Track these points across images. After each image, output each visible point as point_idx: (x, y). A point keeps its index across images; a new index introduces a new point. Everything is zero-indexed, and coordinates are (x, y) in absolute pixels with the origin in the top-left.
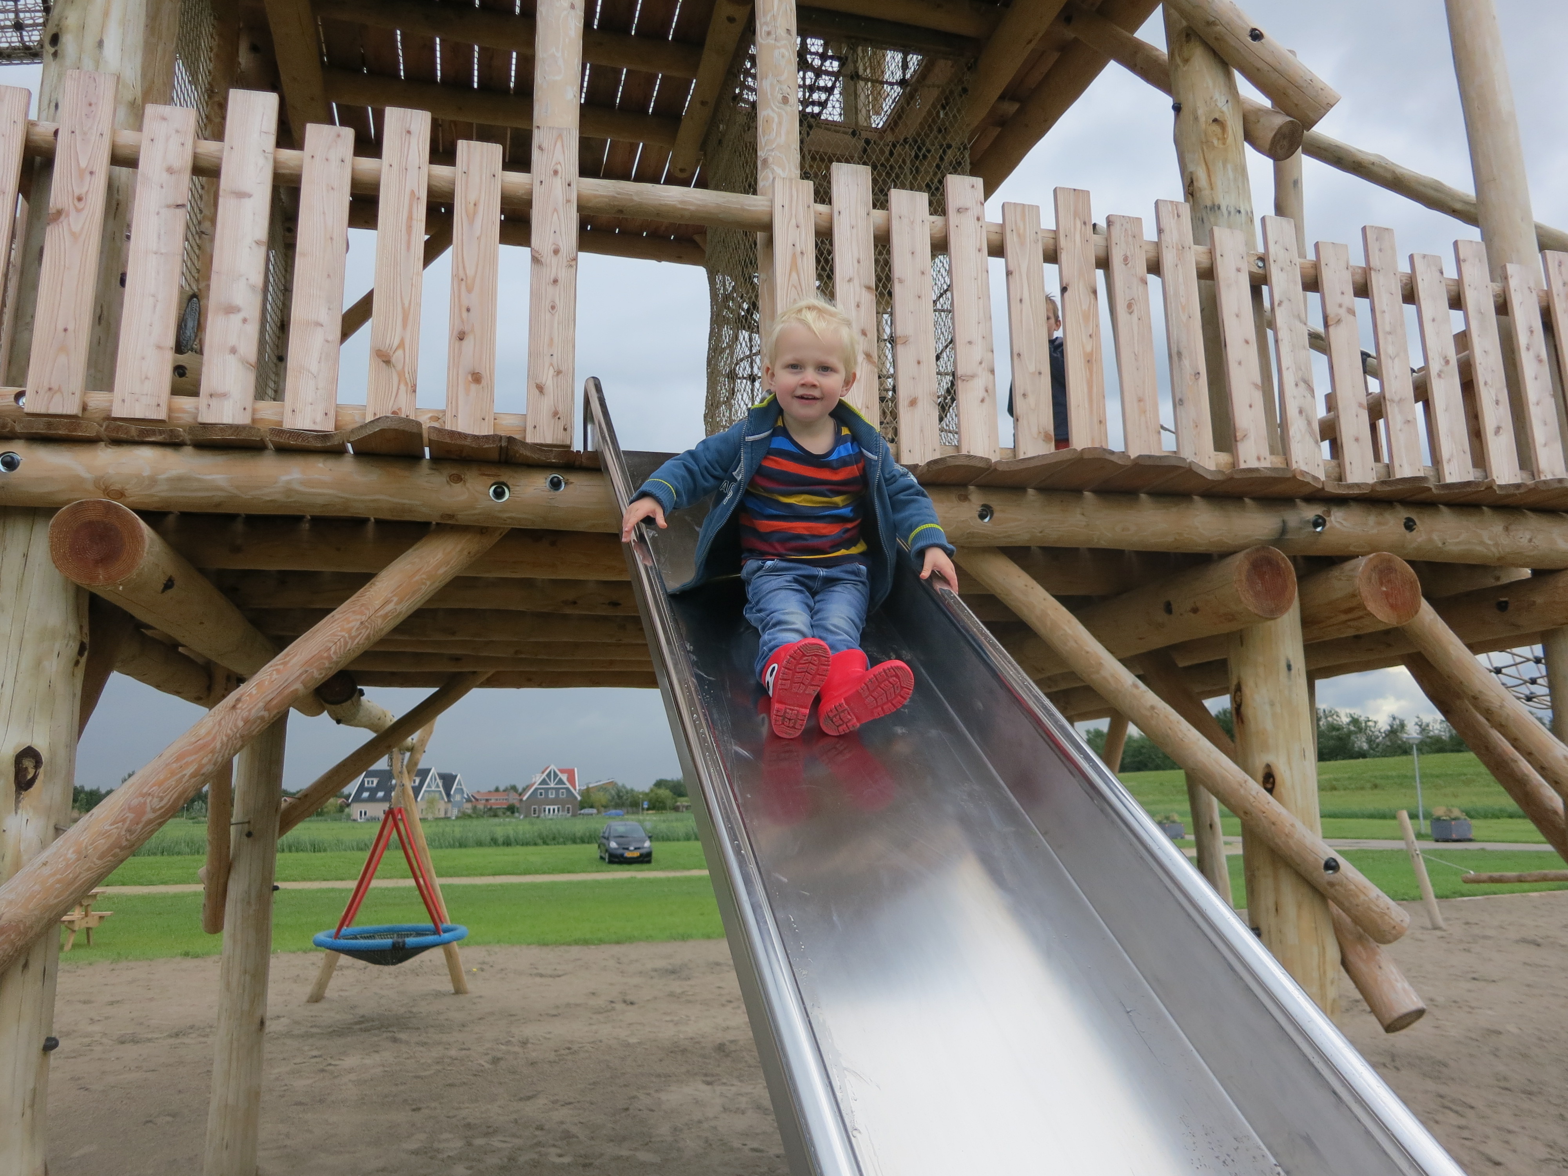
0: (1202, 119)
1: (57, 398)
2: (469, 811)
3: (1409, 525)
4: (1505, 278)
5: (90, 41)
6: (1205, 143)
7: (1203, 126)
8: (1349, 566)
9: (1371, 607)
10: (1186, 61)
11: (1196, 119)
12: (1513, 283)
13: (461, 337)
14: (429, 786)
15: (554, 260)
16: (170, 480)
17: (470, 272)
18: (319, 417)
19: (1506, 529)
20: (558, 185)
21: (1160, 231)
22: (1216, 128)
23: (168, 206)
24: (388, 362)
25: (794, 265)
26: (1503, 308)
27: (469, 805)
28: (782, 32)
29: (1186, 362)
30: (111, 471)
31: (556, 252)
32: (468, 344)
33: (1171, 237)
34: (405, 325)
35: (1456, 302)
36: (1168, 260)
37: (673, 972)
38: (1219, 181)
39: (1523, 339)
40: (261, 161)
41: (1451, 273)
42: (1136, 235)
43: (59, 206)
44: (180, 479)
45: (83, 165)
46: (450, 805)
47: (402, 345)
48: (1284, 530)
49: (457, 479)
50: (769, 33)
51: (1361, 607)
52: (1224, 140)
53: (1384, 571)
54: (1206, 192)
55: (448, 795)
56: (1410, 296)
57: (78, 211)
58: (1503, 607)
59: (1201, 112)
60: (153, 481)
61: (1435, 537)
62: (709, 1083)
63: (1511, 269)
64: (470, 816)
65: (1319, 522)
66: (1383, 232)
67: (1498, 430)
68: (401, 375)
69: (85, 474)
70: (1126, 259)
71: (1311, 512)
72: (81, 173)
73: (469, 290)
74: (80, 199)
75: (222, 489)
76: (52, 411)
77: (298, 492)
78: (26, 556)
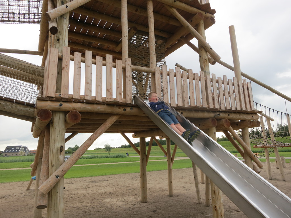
0: (204, 59)
1: (65, 95)
2: (30, 154)
3: (229, 115)
4: (239, 82)
5: (63, 41)
6: (204, 62)
7: (204, 60)
8: (222, 120)
9: (225, 126)
10: (202, 50)
11: (203, 59)
12: (240, 83)
13: (118, 88)
14: (21, 149)
15: (129, 77)
16: (83, 108)
17: (119, 79)
18: (101, 99)
19: (239, 116)
20: (129, 66)
21: (200, 75)
22: (205, 60)
23: (79, 67)
24: (109, 91)
25: (158, 79)
26: (238, 86)
27: (30, 153)
28: (154, 44)
29: (204, 93)
30: (75, 106)
31: (129, 76)
32: (119, 89)
33: (202, 76)
34: (111, 86)
35: (233, 85)
36: (201, 79)
37: (94, 182)
38: (206, 68)
39: (241, 90)
40: (91, 62)
41: (233, 81)
42: (198, 76)
43: (64, 67)
44: (84, 108)
45: (67, 61)
46: (25, 153)
47: (110, 89)
48: (215, 116)
49: (119, 108)
50: (152, 44)
51: (224, 126)
52: (206, 62)
53: (226, 121)
54: (204, 69)
55: (25, 151)
56: (228, 84)
57: (66, 68)
58: (237, 125)
59: (204, 58)
60: (81, 108)
61: (232, 116)
62: (112, 198)
63: (239, 81)
64: (30, 155)
65: (219, 115)
66: (225, 76)
67: (238, 102)
68: (111, 93)
69: (71, 107)
70: (197, 79)
71: (218, 113)
72: (66, 62)
73: (119, 81)
74: (67, 66)
75: (89, 109)
76: (65, 97)
77: (99, 110)
78: (59, 118)
